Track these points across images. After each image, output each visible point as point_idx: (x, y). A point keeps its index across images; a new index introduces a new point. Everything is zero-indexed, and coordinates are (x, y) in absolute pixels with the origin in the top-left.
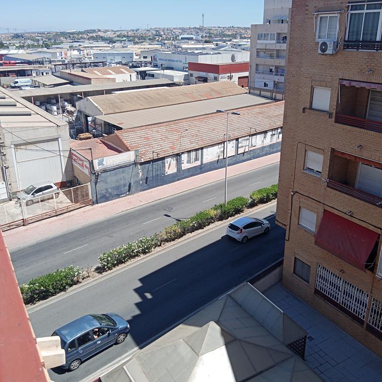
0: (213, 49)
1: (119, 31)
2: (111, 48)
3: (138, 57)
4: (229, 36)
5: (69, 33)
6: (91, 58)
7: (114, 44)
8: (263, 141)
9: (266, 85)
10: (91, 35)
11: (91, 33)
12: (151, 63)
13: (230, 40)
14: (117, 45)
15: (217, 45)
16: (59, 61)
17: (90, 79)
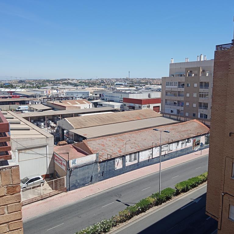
0: (135, 90)
1: (80, 80)
2: (76, 89)
3: (92, 94)
4: (143, 83)
5: (51, 80)
6: (64, 94)
7: (77, 87)
8: (177, 148)
9: (172, 111)
10: (64, 82)
11: (64, 80)
12: (99, 98)
13: (144, 86)
14: (79, 87)
15: (137, 88)
16: (45, 96)
17: (65, 107)
